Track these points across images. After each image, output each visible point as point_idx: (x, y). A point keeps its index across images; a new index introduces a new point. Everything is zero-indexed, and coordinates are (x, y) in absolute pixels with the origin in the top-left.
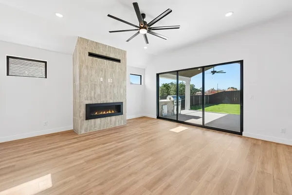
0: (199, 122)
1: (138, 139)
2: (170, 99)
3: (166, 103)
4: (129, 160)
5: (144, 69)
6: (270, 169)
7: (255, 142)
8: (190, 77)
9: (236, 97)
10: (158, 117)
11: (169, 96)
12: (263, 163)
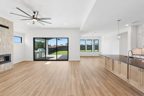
0: (55, 59)
1: (29, 72)
2: (40, 50)
3: (38, 53)
4: (32, 80)
5: (24, 34)
6: (75, 67)
7: (71, 62)
8: (48, 40)
9: (66, 48)
10: (34, 60)
11: (39, 49)
12: (74, 66)
